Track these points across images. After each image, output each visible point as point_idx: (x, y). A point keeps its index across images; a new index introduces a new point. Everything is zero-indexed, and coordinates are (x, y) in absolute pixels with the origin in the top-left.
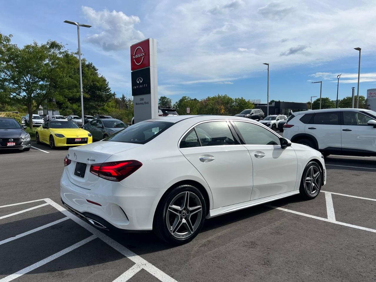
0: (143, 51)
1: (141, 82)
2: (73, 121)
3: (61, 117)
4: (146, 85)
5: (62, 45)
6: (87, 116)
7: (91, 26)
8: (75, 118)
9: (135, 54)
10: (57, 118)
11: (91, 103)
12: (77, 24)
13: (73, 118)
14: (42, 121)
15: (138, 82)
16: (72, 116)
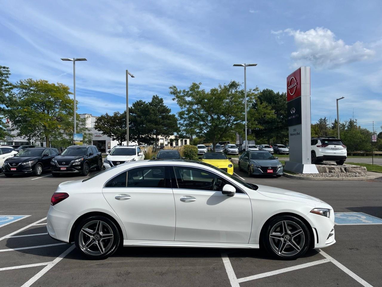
0: (295, 81)
1: (294, 112)
2: (263, 149)
3: (254, 146)
4: (297, 115)
5: (240, 83)
6: (278, 145)
7: (257, 65)
8: (266, 147)
9: (290, 85)
10: (250, 147)
11: (282, 133)
12: (244, 65)
13: (264, 147)
14: (236, 150)
15: (292, 113)
16: (263, 145)
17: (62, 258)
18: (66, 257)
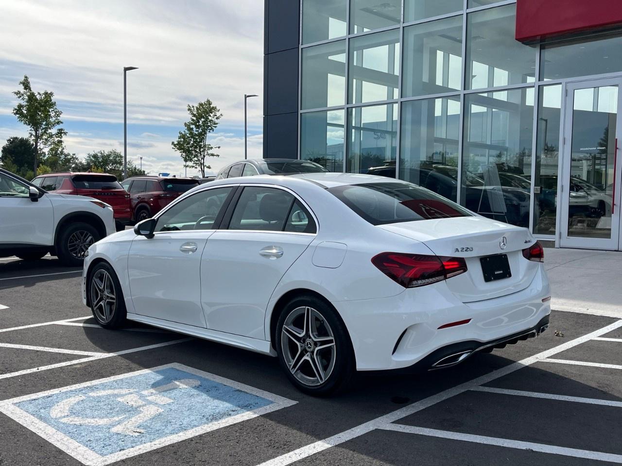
17: (520, 362)
18: (512, 362)
